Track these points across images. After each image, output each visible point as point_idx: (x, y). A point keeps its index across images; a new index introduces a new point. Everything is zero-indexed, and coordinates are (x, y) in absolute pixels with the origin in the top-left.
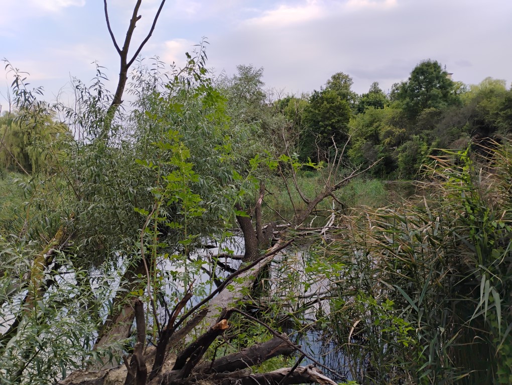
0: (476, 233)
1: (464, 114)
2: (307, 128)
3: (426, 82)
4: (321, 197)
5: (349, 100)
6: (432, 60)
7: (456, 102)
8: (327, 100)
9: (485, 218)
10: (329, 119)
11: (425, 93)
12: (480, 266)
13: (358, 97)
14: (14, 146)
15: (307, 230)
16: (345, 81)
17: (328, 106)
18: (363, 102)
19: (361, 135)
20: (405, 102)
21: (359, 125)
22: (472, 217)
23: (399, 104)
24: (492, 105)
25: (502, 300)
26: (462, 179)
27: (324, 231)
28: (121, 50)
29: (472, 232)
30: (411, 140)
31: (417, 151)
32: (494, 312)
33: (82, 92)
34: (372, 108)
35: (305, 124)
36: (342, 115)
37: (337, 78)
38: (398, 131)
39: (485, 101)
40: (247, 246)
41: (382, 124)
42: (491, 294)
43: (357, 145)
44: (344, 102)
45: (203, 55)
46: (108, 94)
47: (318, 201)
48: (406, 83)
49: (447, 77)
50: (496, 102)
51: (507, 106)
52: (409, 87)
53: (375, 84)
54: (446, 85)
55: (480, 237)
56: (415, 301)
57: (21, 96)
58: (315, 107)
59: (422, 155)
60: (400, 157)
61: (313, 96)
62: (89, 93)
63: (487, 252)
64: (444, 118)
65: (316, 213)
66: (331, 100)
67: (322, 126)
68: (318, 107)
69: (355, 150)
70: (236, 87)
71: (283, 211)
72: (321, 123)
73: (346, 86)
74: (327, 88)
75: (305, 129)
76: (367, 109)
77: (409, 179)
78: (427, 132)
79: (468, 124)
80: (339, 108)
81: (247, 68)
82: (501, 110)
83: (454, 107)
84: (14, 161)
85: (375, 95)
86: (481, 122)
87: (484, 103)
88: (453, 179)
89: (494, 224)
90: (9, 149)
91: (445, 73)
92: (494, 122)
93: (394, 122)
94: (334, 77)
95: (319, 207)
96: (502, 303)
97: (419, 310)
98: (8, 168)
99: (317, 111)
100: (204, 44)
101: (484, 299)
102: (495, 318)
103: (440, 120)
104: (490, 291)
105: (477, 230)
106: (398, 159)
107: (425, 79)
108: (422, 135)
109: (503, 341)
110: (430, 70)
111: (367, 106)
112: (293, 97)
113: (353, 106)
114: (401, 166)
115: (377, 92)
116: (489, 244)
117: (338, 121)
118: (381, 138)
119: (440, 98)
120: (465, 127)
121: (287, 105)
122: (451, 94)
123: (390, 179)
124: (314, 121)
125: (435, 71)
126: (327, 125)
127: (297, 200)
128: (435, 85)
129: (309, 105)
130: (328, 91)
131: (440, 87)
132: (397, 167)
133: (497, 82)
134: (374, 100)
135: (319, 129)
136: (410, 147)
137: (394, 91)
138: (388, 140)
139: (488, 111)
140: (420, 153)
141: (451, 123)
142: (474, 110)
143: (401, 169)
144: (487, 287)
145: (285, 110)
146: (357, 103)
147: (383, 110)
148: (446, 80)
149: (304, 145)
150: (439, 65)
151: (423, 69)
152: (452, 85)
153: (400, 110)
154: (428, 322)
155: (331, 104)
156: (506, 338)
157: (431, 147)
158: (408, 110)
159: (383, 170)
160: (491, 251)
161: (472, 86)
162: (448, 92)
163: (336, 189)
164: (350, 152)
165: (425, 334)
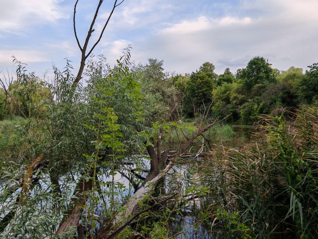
0: (287, 166)
1: (279, 88)
2: (188, 94)
3: (257, 69)
4: (196, 136)
5: (212, 78)
6: (260, 57)
7: (274, 81)
8: (200, 78)
9: (293, 157)
10: (201, 89)
11: (256, 76)
12: (290, 187)
13: (218, 76)
14: (19, 101)
15: (188, 155)
16: (210, 67)
17: (201, 81)
18: (221, 80)
19: (219, 98)
20: (244, 80)
21: (218, 92)
22: (285, 156)
23: (241, 81)
24: (295, 83)
25: (303, 207)
26: (279, 132)
27: (197, 155)
28: (82, 48)
29: (285, 165)
30: (248, 102)
31: (251, 108)
32: (298, 214)
33: (58, 75)
34: (226, 83)
35: (187, 91)
36: (209, 87)
37: (206, 65)
38: (240, 97)
39: (291, 80)
40: (152, 163)
41: (232, 92)
42: (296, 203)
43: (217, 104)
44: (210, 79)
45: (128, 54)
46: (73, 77)
47: (194, 138)
48: (245, 69)
49: (269, 66)
50: (297, 81)
51: (303, 83)
52: (247, 72)
53: (228, 69)
54: (268, 71)
55: (290, 168)
56: (251, 206)
57: (22, 77)
58: (193, 82)
59: (254, 111)
60: (242, 111)
61: (192, 75)
62: (62, 76)
63: (294, 177)
64: (267, 90)
65: (192, 144)
66: (202, 78)
67: (197, 93)
68: (195, 82)
69: (216, 107)
70: (147, 71)
71: (173, 142)
72: (196, 91)
73: (211, 70)
74: (200, 71)
76: (223, 83)
77: (247, 124)
78: (257, 97)
79: (281, 93)
80: (207, 82)
81: (154, 60)
82: (300, 86)
83: (273, 84)
84: (19, 109)
85: (227, 76)
86: (288, 93)
87: (290, 81)
88: (273, 132)
89: (298, 161)
90: (16, 102)
91: (268, 64)
92: (296, 93)
93: (238, 91)
94: (204, 65)
95: (195, 141)
96: (303, 209)
97: (254, 212)
98: (15, 114)
99: (194, 84)
100: (129, 49)
101: (292, 207)
102: (299, 218)
103: (265, 91)
104: (296, 202)
105: (288, 164)
106: (240, 113)
107: (256, 67)
108: (255, 99)
109: (304, 232)
110: (259, 62)
111: (223, 82)
112: (180, 75)
113: (215, 82)
114: (243, 117)
115: (229, 74)
116: (295, 172)
117: (206, 90)
118: (231, 100)
119: (265, 78)
120: (279, 95)
121: (177, 80)
122: (271, 76)
123: (236, 125)
124: (192, 90)
125: (262, 63)
126: (200, 92)
128: (262, 71)
129: (189, 80)
130: (201, 73)
131: (265, 72)
132: (240, 117)
133: (298, 69)
134: (227, 78)
135: (195, 94)
136: (248, 106)
137: (238, 73)
138: (235, 102)
139: (293, 86)
140: (253, 110)
141: (271, 93)
142: (284, 86)
143: (242, 119)
144: (294, 200)
145: (176, 83)
146: (217, 80)
147: (232, 84)
148: (268, 68)
149: (186, 104)
150: (264, 59)
151: (255, 62)
152: (271, 71)
153: (241, 85)
154: (259, 219)
155: (202, 80)
156: (306, 231)
157: (260, 107)
158: (246, 85)
159: (232, 119)
160: (296, 176)
161: (283, 72)
162: (269, 75)
163: (205, 131)
164: (213, 108)
165: (257, 227)
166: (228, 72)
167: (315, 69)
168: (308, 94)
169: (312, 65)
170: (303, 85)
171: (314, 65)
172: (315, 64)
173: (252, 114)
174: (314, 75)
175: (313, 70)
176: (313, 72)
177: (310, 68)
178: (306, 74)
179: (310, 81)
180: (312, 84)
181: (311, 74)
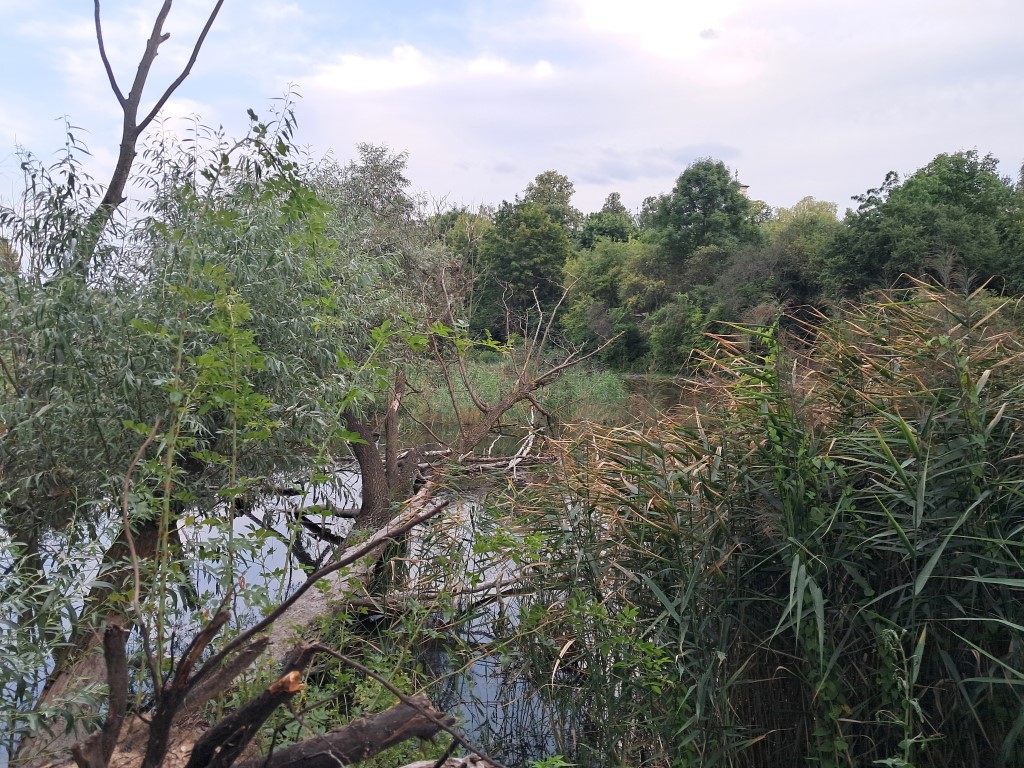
0: (785, 479)
1: (766, 260)
2: (488, 272)
3: (703, 198)
4: (509, 400)
5: (566, 223)
6: (715, 160)
7: (753, 237)
8: (526, 220)
9: (801, 451)
10: (528, 256)
11: (700, 219)
12: (791, 539)
13: (583, 218)
15: (482, 462)
16: (561, 187)
17: (528, 232)
18: (591, 229)
19: (585, 289)
20: (665, 232)
21: (583, 270)
22: (779, 448)
23: (654, 236)
24: (813, 246)
25: (826, 601)
26: (763, 378)
27: (513, 463)
28: (126, 97)
29: (779, 476)
30: (674, 301)
31: (683, 321)
32: (812, 623)
33: (34, 176)
34: (606, 240)
35: (484, 264)
36: (553, 250)
37: (546, 179)
38: (651, 284)
39: (802, 238)
40: (366, 493)
41: (624, 270)
42: (807, 590)
43: (578, 306)
44: (557, 225)
45: (289, 118)
46: (89, 182)
47: (504, 408)
48: (669, 198)
49: (741, 192)
50: (820, 241)
51: (838, 249)
52: (673, 205)
53: (614, 197)
54: (738, 206)
55: (792, 485)
56: (675, 604)
58: (505, 233)
59: (692, 330)
60: (653, 330)
61: (502, 212)
62: (50, 180)
63: (802, 513)
64: (732, 264)
65: (498, 429)
66: (534, 222)
67: (516, 269)
68: (510, 233)
69: (574, 316)
70: (354, 186)
71: (438, 425)
72: (513, 263)
73: (563, 197)
74: (527, 198)
75: (485, 272)
76: (598, 240)
77: (668, 372)
78: (702, 288)
79: (772, 277)
80: (547, 236)
81: (377, 150)
82: (828, 257)
83: (750, 247)
85: (612, 217)
86: (794, 276)
87: (800, 241)
88: (747, 377)
89: (816, 462)
91: (736, 185)
92: (816, 276)
93: (644, 268)
94: (540, 179)
95: (506, 419)
96: (826, 605)
97: (682, 620)
99: (507, 241)
100: (292, 97)
101: (795, 600)
102: (813, 634)
103: (726, 268)
104: (806, 585)
105: (787, 473)
106: (649, 334)
107: (701, 192)
108: (694, 294)
109: (826, 675)
110: (710, 177)
111: (599, 237)
112: (463, 210)
113: (574, 235)
114: (656, 348)
115: (617, 212)
116: (806, 497)
117: (546, 262)
118: (621, 295)
119: (727, 229)
120: (767, 282)
121: (453, 226)
122: (746, 222)
123: (635, 372)
124: (502, 259)
125: (719, 179)
126: (525, 268)
127: (465, 406)
128: (719, 205)
129: (493, 228)
130: (529, 204)
131: (728, 210)
132: (648, 349)
133: (823, 206)
134: (611, 225)
135: (511, 274)
136: (672, 314)
137: (646, 210)
138: (632, 300)
139: (807, 256)
140: (689, 327)
141: (744, 274)
142: (783, 254)
143: (655, 354)
144: (802, 578)
145: (449, 235)
146: (580, 229)
147: (626, 244)
148: (738, 196)
149: (482, 303)
150: (726, 168)
151: (698, 175)
152: (747, 207)
153: (656, 246)
154: (697, 641)
155: (534, 229)
156: (831, 671)
157: (708, 316)
158: (671, 248)
159: (622, 355)
160: (810, 511)
161: (780, 211)
162: (740, 219)
163: (537, 386)
164: (565, 319)
165: (690, 665)
166: (614, 206)
167: (873, 207)
168: (852, 282)
169: (865, 193)
170: (837, 252)
171: (871, 194)
172: (873, 190)
173: (685, 340)
174: (869, 223)
175: (867, 210)
176: (866, 214)
177: (860, 203)
178: (847, 222)
179: (856, 241)
180: (863, 253)
181: (860, 221)
